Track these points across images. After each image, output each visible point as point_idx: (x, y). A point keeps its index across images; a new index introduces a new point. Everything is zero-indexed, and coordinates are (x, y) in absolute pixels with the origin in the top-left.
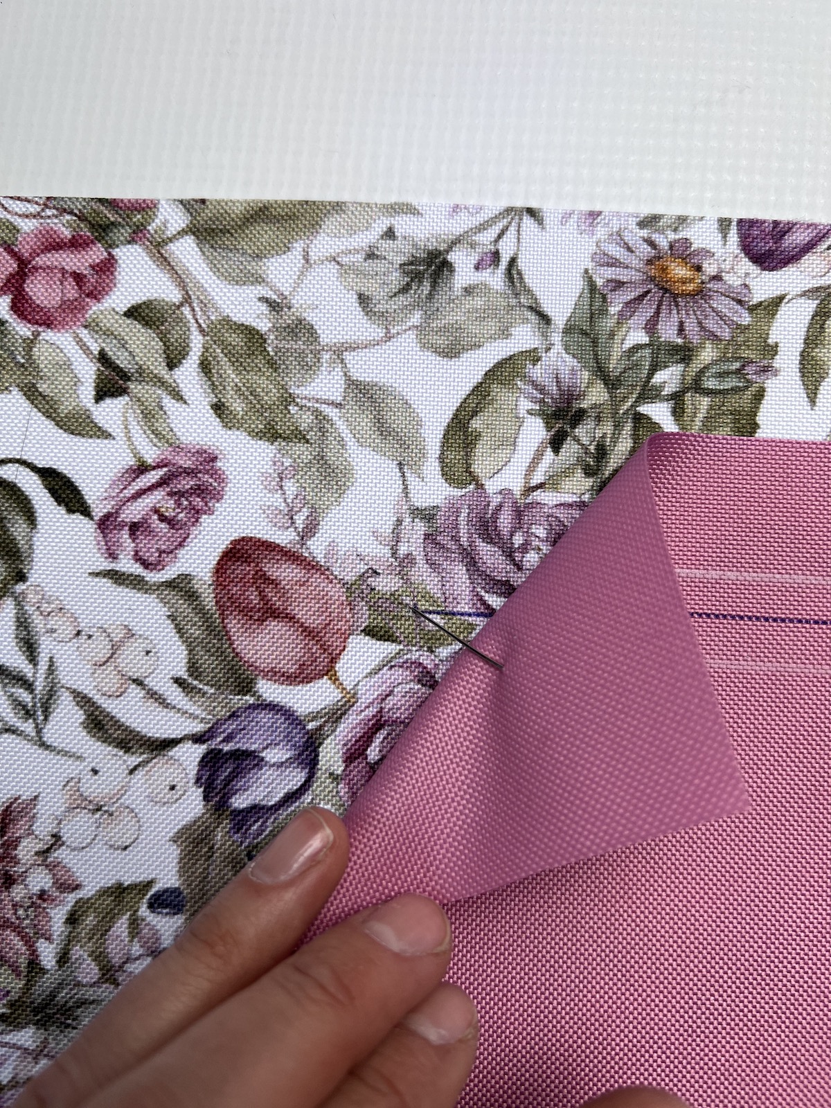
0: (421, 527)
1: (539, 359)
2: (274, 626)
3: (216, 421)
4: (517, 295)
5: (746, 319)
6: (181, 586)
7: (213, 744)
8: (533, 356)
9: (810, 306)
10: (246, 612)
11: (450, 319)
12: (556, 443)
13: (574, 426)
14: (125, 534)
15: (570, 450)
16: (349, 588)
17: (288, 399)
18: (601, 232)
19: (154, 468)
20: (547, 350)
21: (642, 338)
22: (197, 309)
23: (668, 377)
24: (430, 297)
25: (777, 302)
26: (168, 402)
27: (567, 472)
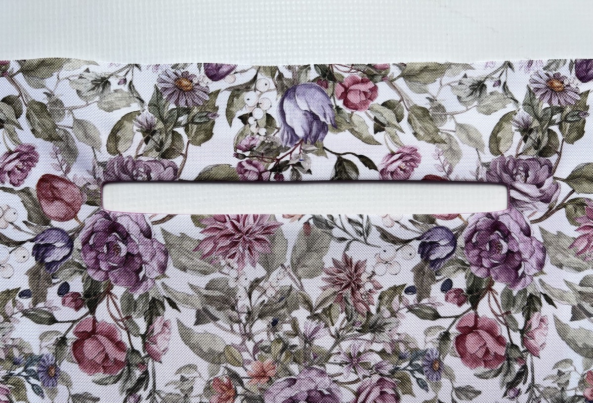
0: (101, 169)
1: (141, 114)
2: (57, 203)
3: (33, 135)
4: (132, 93)
5: (208, 98)
6: (26, 191)
7: (37, 242)
8: (139, 113)
9: (229, 93)
10: (47, 198)
11: (110, 99)
12: (147, 141)
13: (152, 135)
14: (6, 175)
15: (151, 143)
16: (81, 189)
17: (56, 127)
18: (160, 71)
19: (15, 152)
20: (143, 111)
21: (174, 106)
22: (24, 97)
23: (183, 119)
24: (102, 92)
25: (218, 92)
26: (17, 130)
27: (151, 150)
